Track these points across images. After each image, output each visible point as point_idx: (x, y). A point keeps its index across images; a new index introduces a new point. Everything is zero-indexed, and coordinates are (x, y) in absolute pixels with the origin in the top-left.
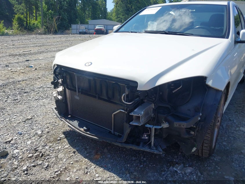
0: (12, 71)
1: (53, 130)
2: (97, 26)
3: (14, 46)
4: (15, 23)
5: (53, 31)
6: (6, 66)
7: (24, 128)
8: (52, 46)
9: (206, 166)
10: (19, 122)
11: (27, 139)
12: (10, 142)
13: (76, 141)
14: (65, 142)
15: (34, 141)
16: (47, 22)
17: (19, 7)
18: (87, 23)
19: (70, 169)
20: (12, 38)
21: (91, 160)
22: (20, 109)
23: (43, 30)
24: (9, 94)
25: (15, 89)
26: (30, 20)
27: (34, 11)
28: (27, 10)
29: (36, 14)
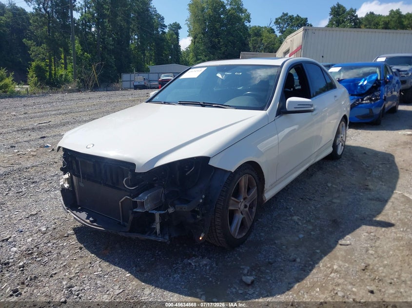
0: (19, 153)
1: (60, 227)
2: (163, 75)
3: (26, 115)
4: (32, 76)
5: (92, 86)
6: (12, 147)
7: (26, 225)
8: (84, 113)
9: (226, 257)
10: (21, 218)
11: (28, 236)
12: (7, 239)
13: (85, 237)
14: (73, 238)
15: (35, 238)
16: (81, 71)
17: (37, 50)
18: (148, 71)
19: (71, 265)
20: (25, 101)
21: (98, 255)
22: (24, 204)
23: (76, 84)
24: (11, 185)
25: (19, 179)
26: (55, 70)
27: (62, 56)
28: (50, 55)
29: (65, 60)
